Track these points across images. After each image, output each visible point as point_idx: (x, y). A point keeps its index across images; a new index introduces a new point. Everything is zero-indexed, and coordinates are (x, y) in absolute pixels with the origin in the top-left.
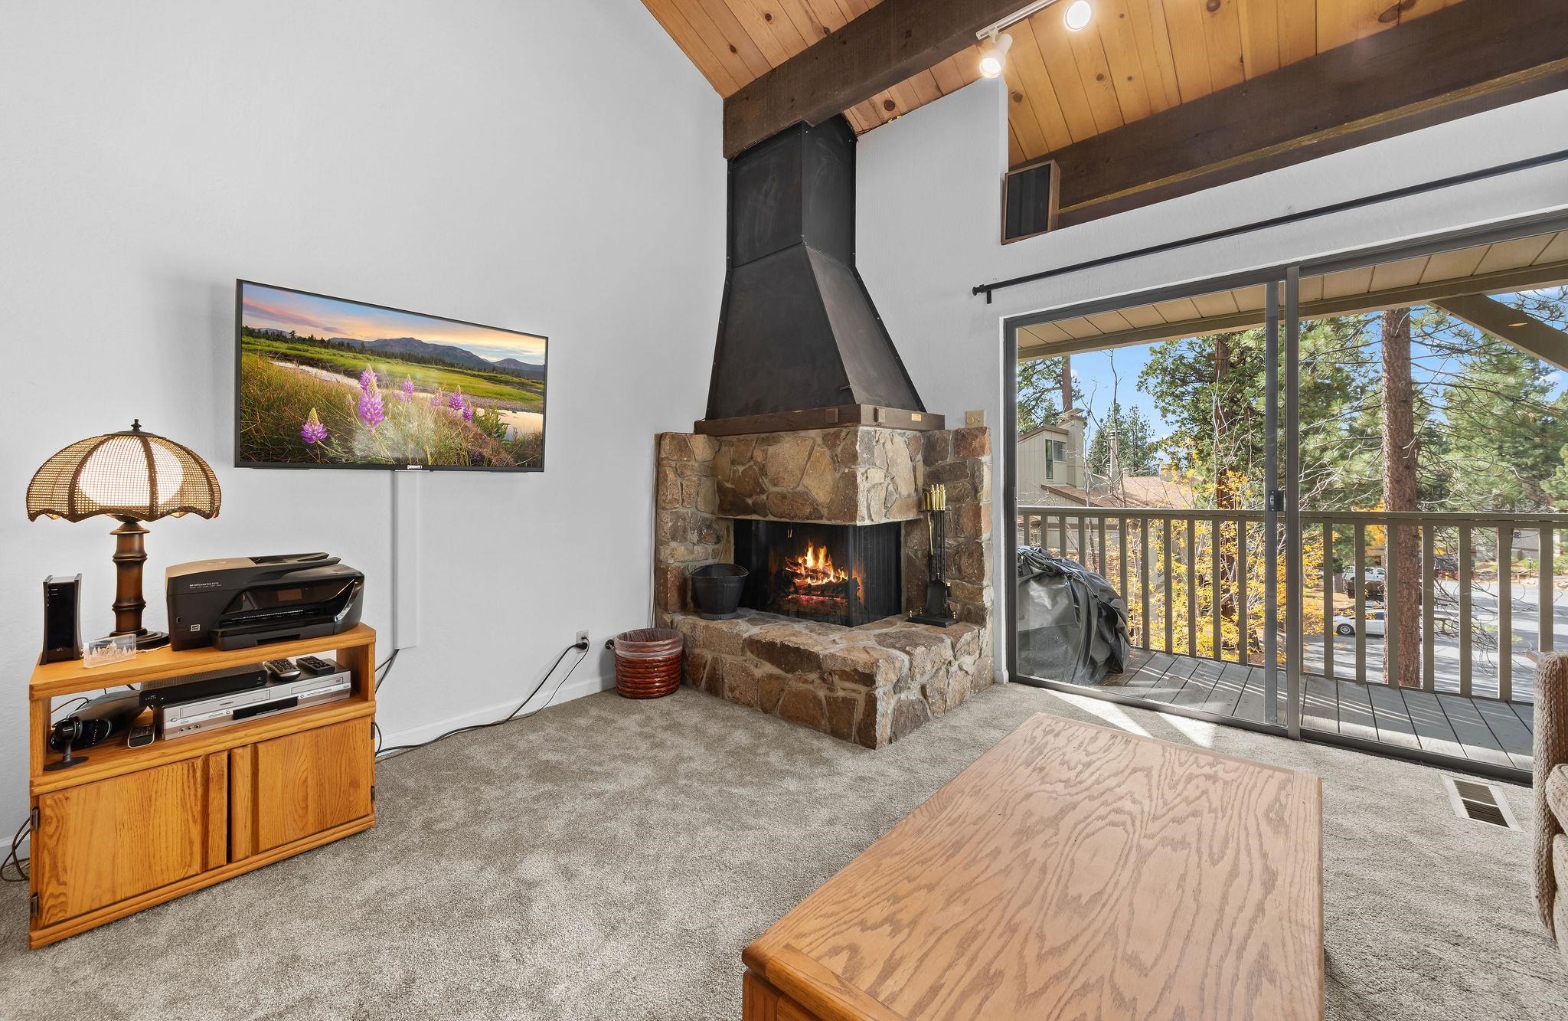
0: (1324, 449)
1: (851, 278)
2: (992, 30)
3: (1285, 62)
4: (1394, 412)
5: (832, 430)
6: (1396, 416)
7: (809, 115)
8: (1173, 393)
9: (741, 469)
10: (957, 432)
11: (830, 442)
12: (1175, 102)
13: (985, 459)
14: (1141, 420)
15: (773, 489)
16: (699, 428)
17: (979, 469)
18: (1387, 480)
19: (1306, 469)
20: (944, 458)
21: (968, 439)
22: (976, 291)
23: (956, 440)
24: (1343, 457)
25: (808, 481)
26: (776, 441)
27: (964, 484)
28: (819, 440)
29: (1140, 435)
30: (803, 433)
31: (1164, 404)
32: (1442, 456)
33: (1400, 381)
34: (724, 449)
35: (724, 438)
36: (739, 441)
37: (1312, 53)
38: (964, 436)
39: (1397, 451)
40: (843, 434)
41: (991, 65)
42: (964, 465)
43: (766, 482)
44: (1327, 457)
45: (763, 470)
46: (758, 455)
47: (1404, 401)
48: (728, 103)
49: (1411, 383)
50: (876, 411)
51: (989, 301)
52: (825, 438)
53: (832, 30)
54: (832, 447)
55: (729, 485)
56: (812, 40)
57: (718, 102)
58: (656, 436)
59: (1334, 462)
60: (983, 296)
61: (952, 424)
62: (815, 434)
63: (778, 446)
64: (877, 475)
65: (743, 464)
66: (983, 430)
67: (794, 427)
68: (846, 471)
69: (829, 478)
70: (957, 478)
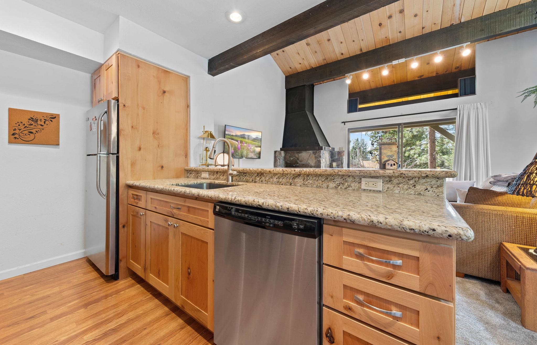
0: (415, 154)
1: (313, 117)
2: (349, 75)
3: (402, 82)
4: (431, 145)
5: (315, 151)
6: (431, 146)
7: (307, 84)
8: (375, 136)
9: (292, 159)
10: (338, 151)
11: (315, 153)
12: (381, 86)
13: (344, 157)
14: (365, 143)
15: (300, 163)
16: (281, 149)
17: (343, 159)
18: (429, 162)
19: (410, 159)
20: (335, 157)
21: (340, 153)
22: (342, 122)
23: (338, 153)
24: (419, 156)
25: (309, 161)
26: (301, 153)
27: (340, 162)
28: (312, 153)
29: (365, 148)
30: (308, 151)
31: (372, 139)
32: (442, 156)
33: (432, 137)
34: (287, 154)
35: (287, 152)
36: (291, 152)
37: (406, 81)
38: (340, 152)
39: (432, 155)
40: (318, 152)
41: (348, 82)
42: (340, 158)
43: (298, 161)
44: (415, 156)
45: (298, 159)
46: (297, 155)
47: (433, 142)
48: (287, 77)
49: (435, 137)
50: (325, 147)
51: (345, 125)
52: (313, 153)
53: (313, 67)
54: (315, 154)
55: (289, 162)
56: (309, 68)
57: (284, 77)
58: (274, 151)
59: (417, 158)
60: (343, 124)
61: (337, 150)
62: (311, 152)
63: (302, 154)
64: (324, 160)
65: (292, 158)
66: (344, 151)
67: (306, 150)
68: (318, 159)
69: (314, 161)
70: (338, 161)
